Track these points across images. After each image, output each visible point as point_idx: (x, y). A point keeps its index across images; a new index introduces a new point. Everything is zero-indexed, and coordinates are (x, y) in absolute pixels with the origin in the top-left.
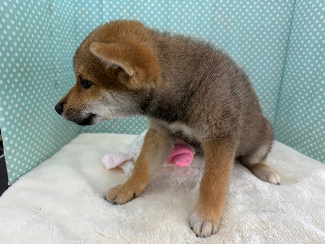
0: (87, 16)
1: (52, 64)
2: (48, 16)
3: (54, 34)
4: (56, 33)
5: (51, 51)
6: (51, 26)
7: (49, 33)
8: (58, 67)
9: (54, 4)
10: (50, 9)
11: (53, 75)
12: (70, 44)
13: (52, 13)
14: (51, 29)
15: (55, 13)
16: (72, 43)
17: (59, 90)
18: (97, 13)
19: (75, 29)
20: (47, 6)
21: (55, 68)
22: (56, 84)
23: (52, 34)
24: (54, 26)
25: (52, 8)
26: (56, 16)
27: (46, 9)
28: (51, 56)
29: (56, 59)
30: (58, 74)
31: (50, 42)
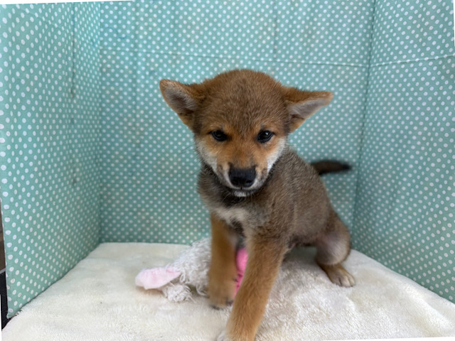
0: (117, 97)
1: (71, 158)
2: (70, 101)
3: (75, 121)
4: (78, 120)
5: (70, 141)
6: (72, 113)
7: (70, 121)
8: (77, 160)
9: (77, 87)
10: (72, 92)
11: (72, 171)
12: (93, 131)
13: (74, 96)
14: (72, 116)
15: (78, 96)
16: (96, 129)
17: (78, 189)
18: (130, 94)
19: (101, 112)
20: (70, 90)
21: (74, 162)
22: (75, 181)
23: (72, 122)
24: (75, 111)
25: (75, 91)
26: (79, 100)
27: (68, 93)
28: (71, 148)
29: (77, 151)
30: (78, 170)
31: (70, 131)
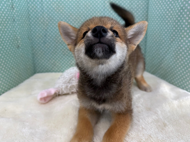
0: (35, 9)
1: (15, 36)
2: (12, 11)
3: (16, 20)
4: (17, 19)
5: (14, 29)
6: (14, 16)
7: (13, 20)
8: (19, 37)
9: (15, 4)
10: (12, 7)
11: (16, 42)
12: (26, 25)
13: (14, 9)
14: (14, 18)
15: (16, 9)
16: (27, 24)
17: (21, 50)
19: (29, 16)
20: (11, 6)
21: (17, 38)
22: (18, 46)
23: (14, 20)
24: (15, 16)
25: (14, 7)
26: (16, 11)
27: (10, 7)
28: (15, 32)
29: (18, 33)
30: (19, 42)
31: (13, 25)
